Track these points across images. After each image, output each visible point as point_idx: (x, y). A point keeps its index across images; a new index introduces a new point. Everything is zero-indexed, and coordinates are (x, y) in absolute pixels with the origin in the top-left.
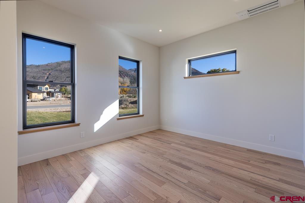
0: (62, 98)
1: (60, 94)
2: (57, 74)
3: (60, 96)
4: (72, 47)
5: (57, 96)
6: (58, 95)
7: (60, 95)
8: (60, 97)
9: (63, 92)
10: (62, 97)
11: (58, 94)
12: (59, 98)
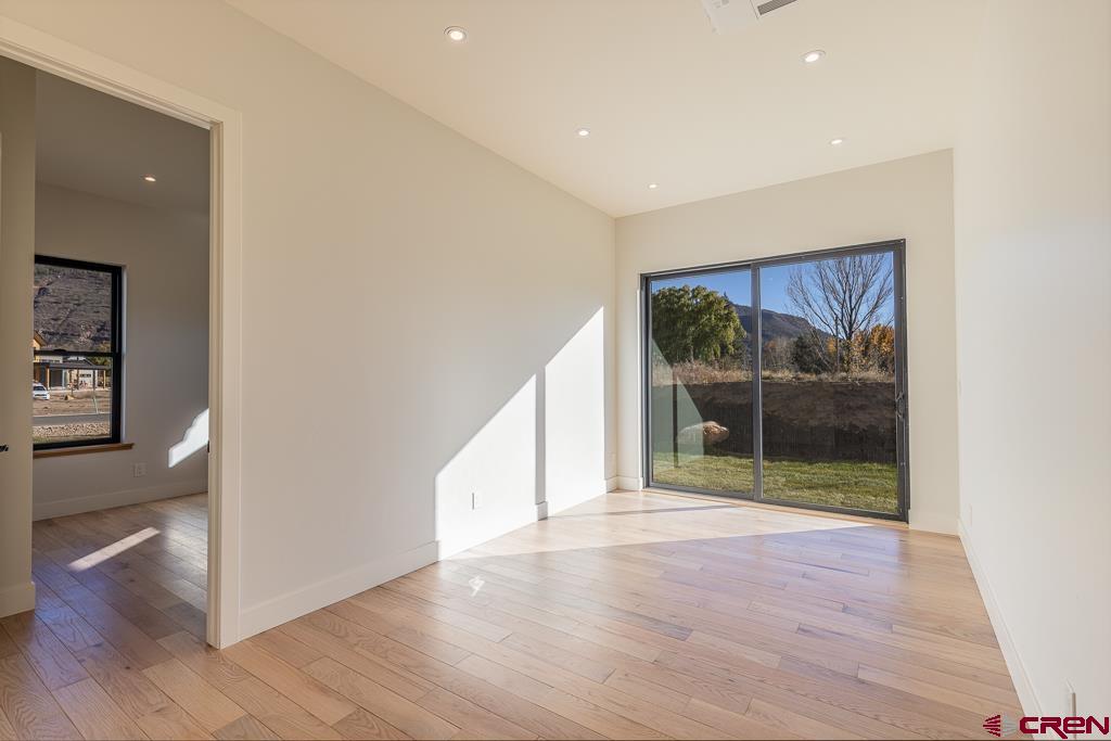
0: (98, 389)
1: (91, 372)
2: (77, 289)
3: (88, 381)
4: (116, 272)
5: (77, 381)
6: (80, 379)
7: (89, 375)
8: (90, 385)
9: (103, 364)
10: (100, 385)
11: (81, 372)
12: (83, 390)
